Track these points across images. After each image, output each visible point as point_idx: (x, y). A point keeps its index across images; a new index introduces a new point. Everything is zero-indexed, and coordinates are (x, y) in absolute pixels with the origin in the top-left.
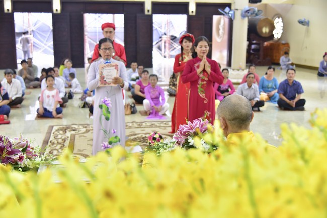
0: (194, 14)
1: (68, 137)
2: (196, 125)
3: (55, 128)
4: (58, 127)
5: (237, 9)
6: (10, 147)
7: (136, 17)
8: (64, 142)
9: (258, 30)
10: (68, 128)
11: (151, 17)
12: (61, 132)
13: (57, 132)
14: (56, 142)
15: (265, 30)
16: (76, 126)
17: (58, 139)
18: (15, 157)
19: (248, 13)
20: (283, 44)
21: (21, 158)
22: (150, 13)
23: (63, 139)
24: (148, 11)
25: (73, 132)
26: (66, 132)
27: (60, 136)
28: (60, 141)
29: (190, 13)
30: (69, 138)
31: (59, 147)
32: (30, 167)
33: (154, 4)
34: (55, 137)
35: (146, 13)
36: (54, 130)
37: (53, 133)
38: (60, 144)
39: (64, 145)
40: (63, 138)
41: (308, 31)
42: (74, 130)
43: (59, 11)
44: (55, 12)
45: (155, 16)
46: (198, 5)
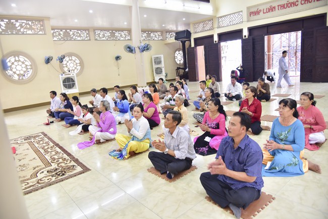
43: (247, 37)
44: (244, 38)
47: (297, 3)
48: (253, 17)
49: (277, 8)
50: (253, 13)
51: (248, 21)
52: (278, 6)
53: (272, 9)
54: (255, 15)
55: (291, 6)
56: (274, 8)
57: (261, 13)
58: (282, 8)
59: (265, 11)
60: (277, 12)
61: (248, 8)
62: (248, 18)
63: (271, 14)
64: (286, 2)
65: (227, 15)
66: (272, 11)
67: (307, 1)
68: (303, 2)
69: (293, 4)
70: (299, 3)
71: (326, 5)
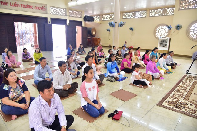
0: (69, 25)
7: (44, 25)
9: (92, 33)
15: (94, 33)
20: (98, 38)
22: (50, 24)
24: (49, 22)
29: (67, 25)
33: (52, 19)
35: (48, 23)
41: (110, 34)
45: (53, 25)
46: (70, 21)
47: (32, 7)
48: (1, 5)
49: (20, 6)
50: (1, 2)
52: (22, 5)
53: (16, 5)
54: (4, 4)
55: (29, 7)
57: (9, 5)
58: (24, 7)
59: (12, 5)
60: (20, 8)
63: (16, 8)
64: (26, 5)
66: (17, 6)
67: (38, 8)
68: (36, 8)
69: (31, 7)
70: (34, 7)
71: (47, 13)
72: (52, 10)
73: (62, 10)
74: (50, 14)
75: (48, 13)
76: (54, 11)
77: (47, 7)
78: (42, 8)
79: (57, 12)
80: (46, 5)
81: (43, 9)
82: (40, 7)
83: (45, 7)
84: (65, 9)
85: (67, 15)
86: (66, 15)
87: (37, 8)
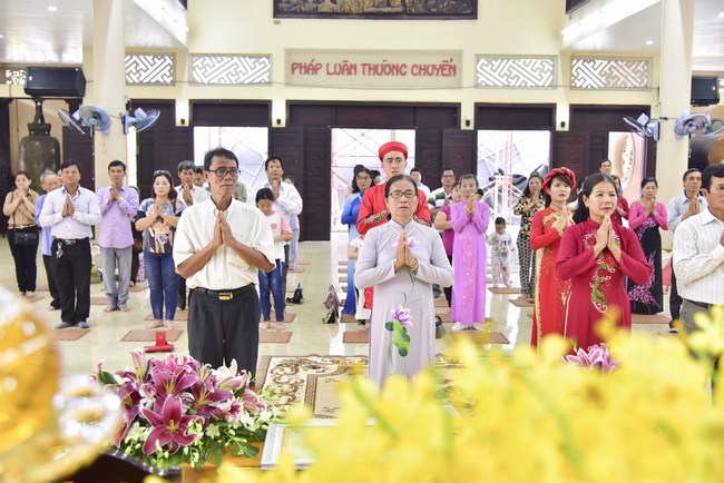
0: (566, 128)
1: (303, 381)
2: (596, 357)
3: (275, 362)
4: (281, 359)
5: (666, 119)
6: (214, 384)
7: (441, 135)
8: (295, 391)
10: (301, 362)
11: (473, 137)
12: (288, 370)
13: (278, 370)
14: (278, 390)
16: (319, 360)
17: (283, 383)
18: (224, 406)
19: (691, 125)
21: (234, 409)
22: (471, 127)
23: (292, 385)
24: (468, 123)
25: (313, 372)
26: (297, 371)
27: (285, 379)
28: (286, 388)
29: (559, 128)
30: (305, 383)
31: (284, 399)
32: (249, 428)
33: (480, 108)
34: (274, 380)
35: (463, 126)
36: (272, 366)
37: (271, 372)
38: (287, 394)
39: (294, 398)
40: (292, 382)
42: (314, 368)
43: (283, 124)
44: (275, 125)
45: (481, 133)
46: (576, 110)
47: (403, 70)
48: (298, 76)
49: (360, 69)
50: (300, 66)
51: (288, 84)
52: (364, 65)
53: (347, 69)
54: (307, 72)
55: (391, 71)
56: (355, 67)
57: (322, 72)
58: (372, 72)
59: (331, 70)
60: (359, 78)
61: (289, 52)
62: (286, 76)
63: (344, 78)
64: (380, 62)
65: (221, 55)
66: (349, 73)
67: (424, 70)
68: (416, 71)
69: (397, 70)
70: (408, 70)
71: (460, 87)
72: (488, 69)
73: (538, 65)
74: (477, 86)
75: (464, 85)
76: (496, 75)
77: (460, 63)
78: (442, 68)
79: (509, 76)
80: (460, 53)
81: (445, 72)
82: (434, 67)
83: (452, 64)
84: (552, 57)
85: (560, 82)
86: (553, 86)
87: (421, 69)
